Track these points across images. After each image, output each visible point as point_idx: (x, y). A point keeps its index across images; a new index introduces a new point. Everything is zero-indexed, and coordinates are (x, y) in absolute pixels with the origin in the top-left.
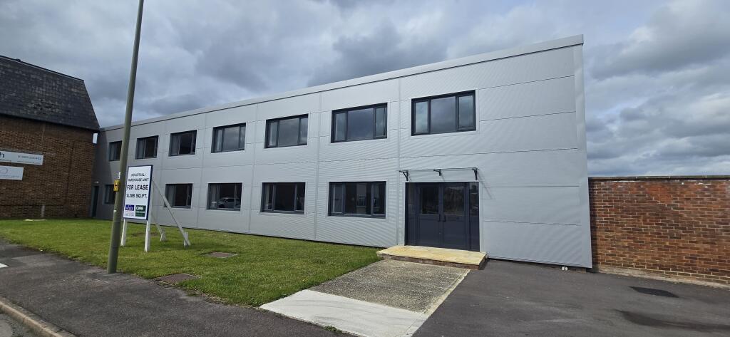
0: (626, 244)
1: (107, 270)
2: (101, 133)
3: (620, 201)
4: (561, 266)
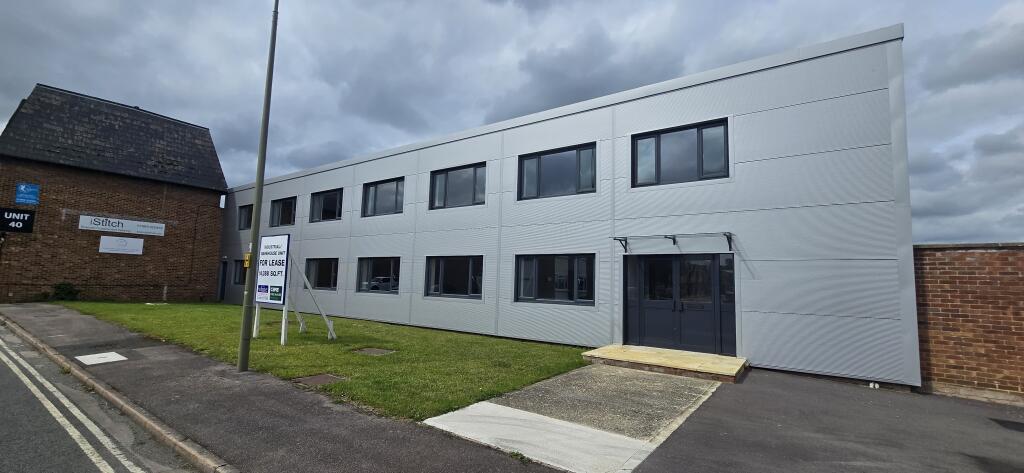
0: (983, 351)
1: (238, 367)
2: (229, 194)
3: (970, 283)
4: (867, 382)
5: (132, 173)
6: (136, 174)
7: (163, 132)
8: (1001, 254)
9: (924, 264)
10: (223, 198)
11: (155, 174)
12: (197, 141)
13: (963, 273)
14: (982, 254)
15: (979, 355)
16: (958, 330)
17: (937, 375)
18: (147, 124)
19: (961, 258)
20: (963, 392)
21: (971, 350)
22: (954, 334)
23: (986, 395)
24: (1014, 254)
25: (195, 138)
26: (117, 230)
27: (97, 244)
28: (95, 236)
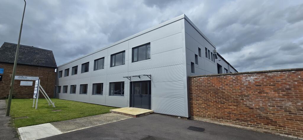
0: (204, 107)
2: (57, 68)
3: (201, 87)
5: (29, 64)
6: (30, 64)
7: (39, 53)
8: (207, 78)
9: (191, 82)
10: (56, 70)
11: (36, 64)
12: (49, 54)
13: (200, 84)
14: (203, 78)
15: (203, 108)
16: (199, 101)
17: (195, 114)
18: (35, 51)
19: (199, 80)
20: (200, 119)
21: (201, 106)
22: (198, 102)
23: (204, 120)
24: (210, 78)
25: (48, 54)
26: (26, 79)
27: (20, 83)
28: (19, 81)
